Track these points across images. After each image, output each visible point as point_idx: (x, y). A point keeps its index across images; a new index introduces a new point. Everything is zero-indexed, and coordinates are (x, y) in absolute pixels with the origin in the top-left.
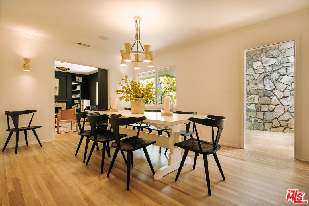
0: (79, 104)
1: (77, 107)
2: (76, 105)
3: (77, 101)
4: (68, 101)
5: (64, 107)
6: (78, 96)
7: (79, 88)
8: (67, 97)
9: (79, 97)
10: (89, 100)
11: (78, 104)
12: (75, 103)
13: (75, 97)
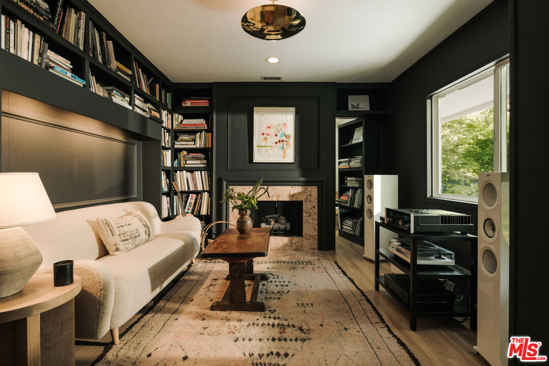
0: (359, 191)
1: (353, 199)
2: (350, 193)
3: (353, 178)
4: (321, 182)
5: (310, 202)
6: (356, 163)
7: (358, 137)
8: (319, 168)
9: (358, 165)
10: (397, 176)
11: (356, 189)
12: (349, 185)
13: (347, 166)
